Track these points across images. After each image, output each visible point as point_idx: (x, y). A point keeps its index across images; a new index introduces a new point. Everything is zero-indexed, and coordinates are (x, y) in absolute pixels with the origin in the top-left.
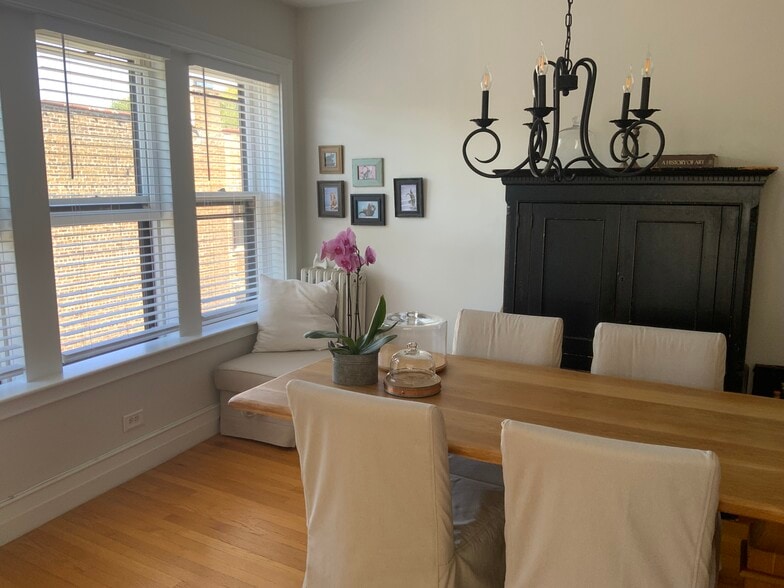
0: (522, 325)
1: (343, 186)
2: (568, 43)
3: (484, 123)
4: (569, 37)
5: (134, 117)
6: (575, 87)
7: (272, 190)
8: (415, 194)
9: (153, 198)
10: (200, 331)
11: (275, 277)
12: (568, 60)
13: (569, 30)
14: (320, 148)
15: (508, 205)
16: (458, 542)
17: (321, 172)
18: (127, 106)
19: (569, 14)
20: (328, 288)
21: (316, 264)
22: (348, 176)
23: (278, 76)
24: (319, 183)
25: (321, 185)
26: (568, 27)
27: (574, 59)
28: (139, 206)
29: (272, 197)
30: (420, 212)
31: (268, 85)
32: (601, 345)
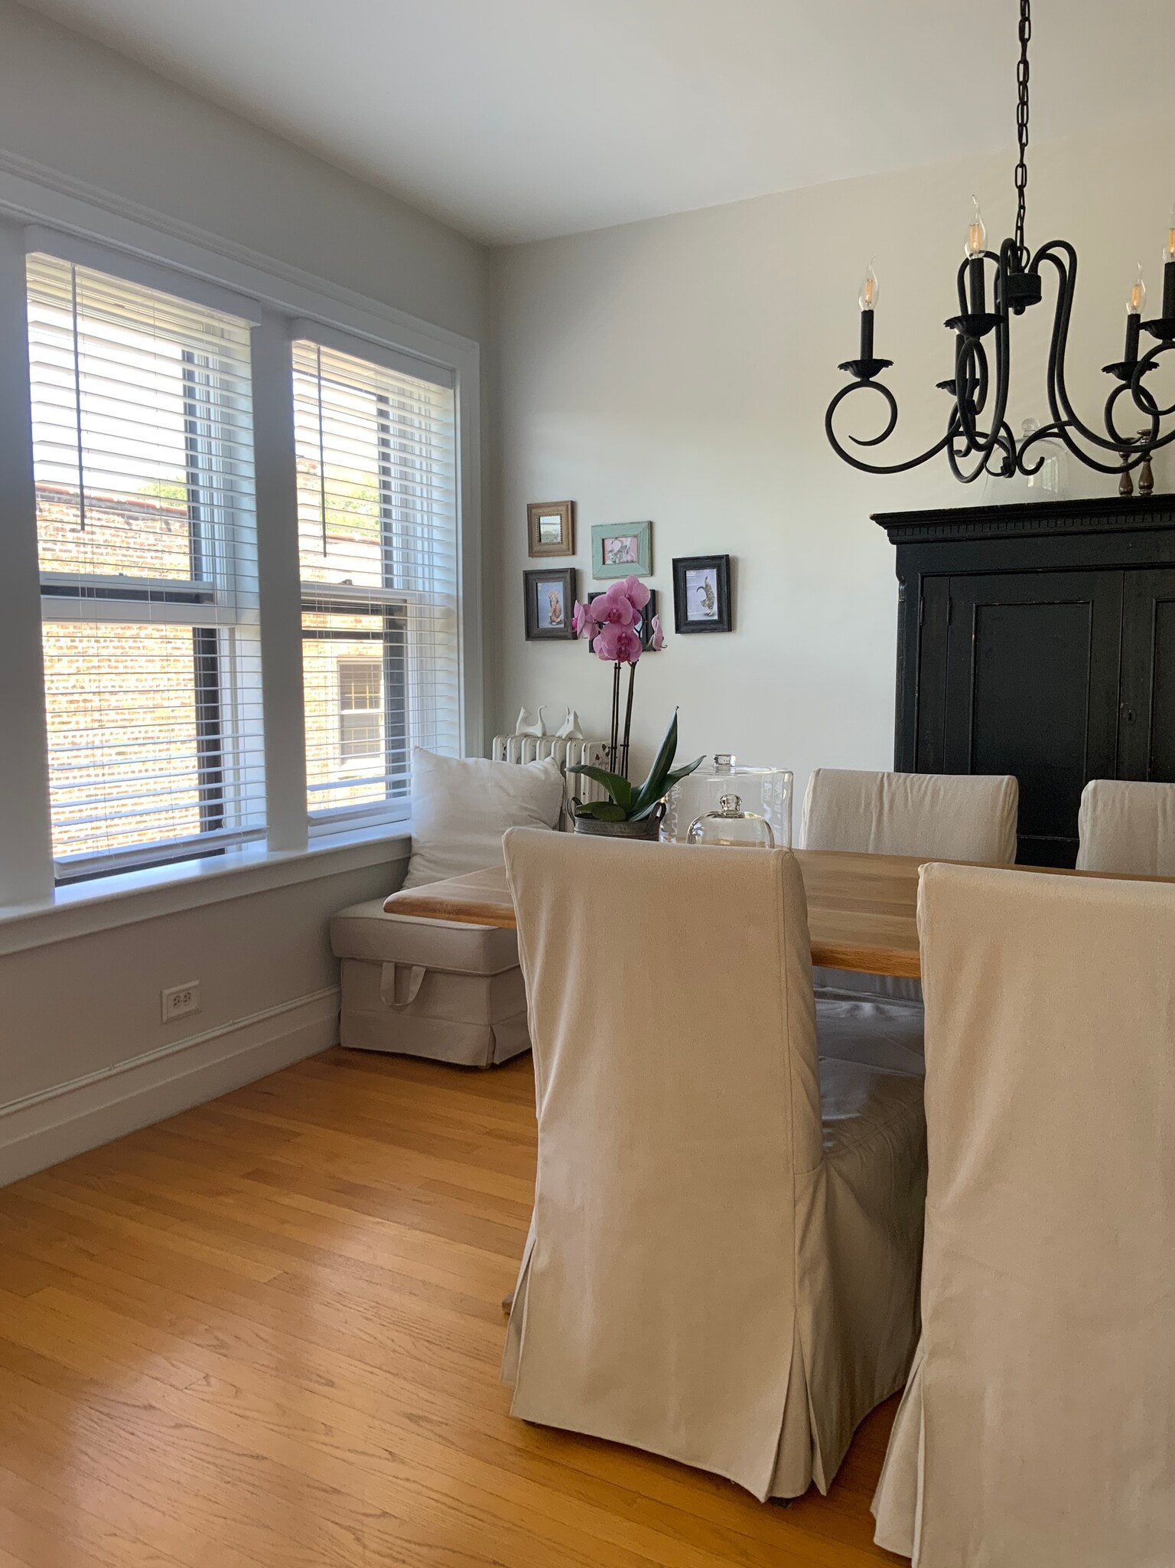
0: (936, 792)
1: (573, 578)
2: (1021, 217)
3: (867, 368)
4: (1022, 207)
5: (194, 513)
6: (1036, 298)
7: (438, 587)
8: (714, 590)
9: (221, 582)
10: (305, 845)
11: (442, 753)
12: (1022, 248)
13: (1021, 194)
14: (530, 507)
15: (902, 582)
16: (829, 1144)
17: (532, 553)
18: (182, 493)
19: (1022, 165)
20: (546, 771)
21: (520, 727)
22: (584, 560)
23: (453, 371)
24: (527, 575)
25: (531, 579)
26: (1021, 189)
27: (1033, 245)
28: (196, 598)
29: (438, 600)
30: (725, 621)
31: (433, 387)
32: (1095, 820)
